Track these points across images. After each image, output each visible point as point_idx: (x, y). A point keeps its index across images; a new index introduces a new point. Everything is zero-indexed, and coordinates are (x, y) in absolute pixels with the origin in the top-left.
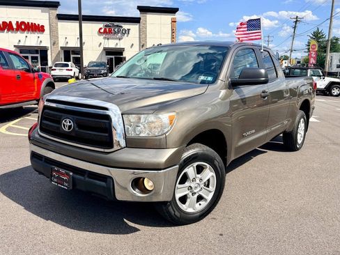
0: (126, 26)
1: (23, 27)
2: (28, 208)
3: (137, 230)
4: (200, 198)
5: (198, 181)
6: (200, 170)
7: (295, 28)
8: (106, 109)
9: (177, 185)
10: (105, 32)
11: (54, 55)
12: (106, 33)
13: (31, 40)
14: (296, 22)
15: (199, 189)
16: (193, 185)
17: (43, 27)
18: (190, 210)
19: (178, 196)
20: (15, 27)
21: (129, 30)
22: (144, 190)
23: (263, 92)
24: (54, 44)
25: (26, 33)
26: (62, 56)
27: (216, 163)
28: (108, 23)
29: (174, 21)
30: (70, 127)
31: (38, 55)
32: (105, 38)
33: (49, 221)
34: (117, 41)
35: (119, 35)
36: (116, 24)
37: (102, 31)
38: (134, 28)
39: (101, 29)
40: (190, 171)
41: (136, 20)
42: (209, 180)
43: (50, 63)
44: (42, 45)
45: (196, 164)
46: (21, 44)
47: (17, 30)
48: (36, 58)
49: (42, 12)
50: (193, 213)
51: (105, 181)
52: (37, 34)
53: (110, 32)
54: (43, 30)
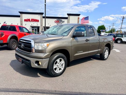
0: (63, 20)
1: (33, 20)
2: (14, 69)
3: (39, 77)
4: (60, 69)
5: (60, 64)
6: (61, 60)
7: (123, 20)
8: (31, 41)
9: (54, 64)
10: (57, 22)
11: (41, 29)
13: (35, 24)
14: (123, 18)
15: (60, 66)
16: (58, 65)
17: (38, 20)
18: (57, 72)
19: (54, 68)
20: (31, 20)
21: (64, 21)
22: (39, 65)
23: (86, 39)
24: (42, 25)
25: (34, 22)
26: (44, 29)
27: (65, 59)
29: (79, 18)
30: (23, 46)
31: (37, 29)
32: (56, 24)
33: (18, 72)
35: (61, 23)
36: (60, 19)
37: (56, 22)
38: (66, 21)
39: (55, 21)
40: (58, 60)
41: (66, 18)
42: (62, 64)
43: (40, 31)
44: (38, 26)
45: (59, 59)
46: (32, 25)
47: (31, 21)
48: (36, 30)
50: (58, 73)
51: (29, 61)
52: (37, 22)
53: (58, 22)
54: (39, 21)
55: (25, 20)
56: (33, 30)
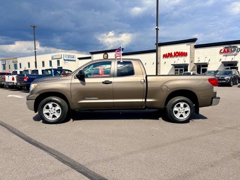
1: (177, 54)
5: (53, 109)
9: (44, 108)
11: (191, 68)
12: (225, 52)
13: (180, 61)
15: (53, 112)
20: (173, 55)
24: (192, 62)
25: (178, 58)
26: (196, 68)
28: (227, 46)
31: (183, 69)
32: (224, 56)
34: (233, 57)
35: (235, 52)
37: (222, 51)
39: (222, 50)
44: (185, 63)
46: (175, 63)
47: (174, 56)
49: (187, 45)
52: (183, 58)
53: (228, 51)
54: (187, 55)
55: (165, 56)
56: (177, 72)
